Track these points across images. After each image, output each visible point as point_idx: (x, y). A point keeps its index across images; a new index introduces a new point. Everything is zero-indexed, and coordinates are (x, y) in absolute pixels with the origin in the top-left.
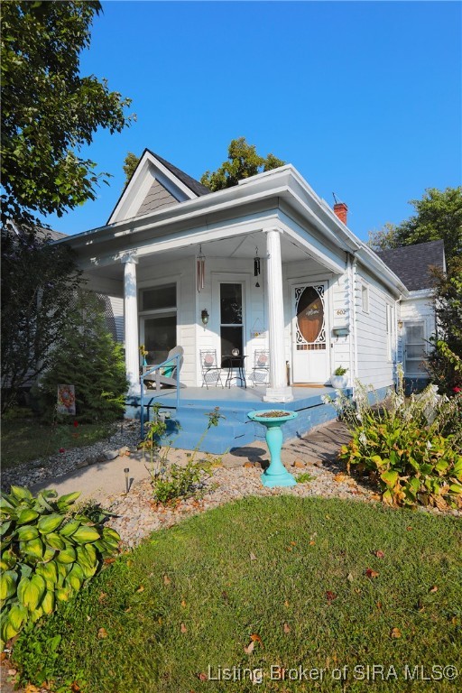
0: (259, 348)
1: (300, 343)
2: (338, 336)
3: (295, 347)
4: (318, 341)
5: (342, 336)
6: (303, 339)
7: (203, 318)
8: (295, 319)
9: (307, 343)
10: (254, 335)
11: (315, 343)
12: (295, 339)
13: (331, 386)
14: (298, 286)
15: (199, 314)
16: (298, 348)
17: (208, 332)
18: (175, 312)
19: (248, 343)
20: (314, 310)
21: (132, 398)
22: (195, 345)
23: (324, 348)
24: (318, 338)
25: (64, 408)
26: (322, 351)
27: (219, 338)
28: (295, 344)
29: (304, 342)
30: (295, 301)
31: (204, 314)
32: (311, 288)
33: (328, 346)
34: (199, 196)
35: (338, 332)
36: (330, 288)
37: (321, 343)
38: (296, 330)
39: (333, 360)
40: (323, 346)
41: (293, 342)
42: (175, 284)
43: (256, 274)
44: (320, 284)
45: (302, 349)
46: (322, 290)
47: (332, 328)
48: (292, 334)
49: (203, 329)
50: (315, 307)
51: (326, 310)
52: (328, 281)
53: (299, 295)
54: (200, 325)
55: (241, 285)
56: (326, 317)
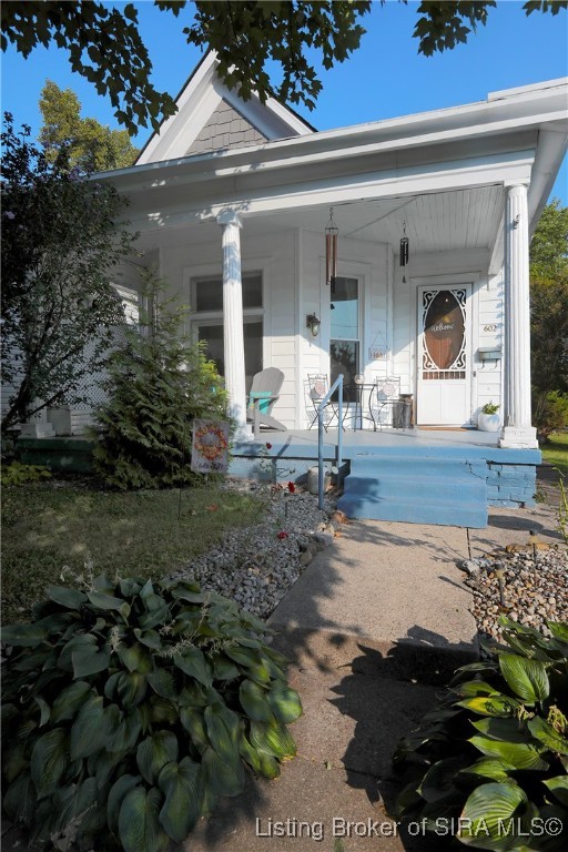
0: (381, 375)
1: (429, 370)
2: (484, 361)
3: (421, 375)
4: (454, 367)
5: (490, 360)
6: (433, 364)
7: (308, 325)
8: (422, 336)
9: (439, 370)
10: (376, 356)
11: (450, 370)
12: (420, 364)
13: (476, 429)
14: (429, 289)
15: (303, 320)
16: (426, 376)
17: (315, 349)
18: (261, 317)
19: (367, 367)
20: (445, 324)
21: (245, 445)
22: (297, 367)
23: (464, 377)
24: (455, 364)
25: (203, 460)
26: (460, 381)
27: (329, 358)
28: (421, 371)
29: (435, 368)
30: (422, 311)
31: (314, 320)
32: (448, 292)
33: (468, 375)
34: (315, 130)
35: (487, 356)
36: (476, 294)
37: (460, 370)
38: (422, 351)
39: (475, 392)
40: (463, 375)
41: (417, 368)
42: (261, 272)
43: (403, 264)
44: (460, 288)
45: (431, 378)
46: (463, 296)
47: (475, 350)
48: (416, 356)
49: (308, 343)
50: (447, 319)
51: (467, 324)
52: (473, 283)
53: (429, 301)
54: (305, 337)
55: (357, 281)
56: (467, 334)
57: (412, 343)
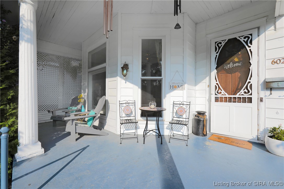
0: (178, 100)
1: (219, 96)
2: (271, 89)
3: (213, 99)
4: (241, 93)
5: (278, 89)
6: (223, 92)
7: (123, 70)
8: (214, 72)
9: (227, 96)
10: (173, 88)
11: (237, 96)
12: (213, 91)
14: (219, 40)
15: (120, 69)
16: (217, 100)
17: (129, 85)
18: (105, 67)
19: (168, 96)
20: (235, 63)
22: (116, 96)
23: (250, 102)
24: (242, 91)
26: (247, 105)
27: (140, 90)
28: (213, 96)
29: (224, 94)
30: (214, 55)
31: (125, 67)
32: (235, 39)
33: (255, 98)
35: (275, 85)
37: (246, 96)
38: (214, 83)
39: (262, 115)
40: (250, 100)
41: (210, 94)
42: (106, 43)
44: (246, 34)
45: (221, 101)
46: (249, 39)
47: (262, 80)
48: (209, 86)
49: (124, 81)
50: (236, 60)
51: (253, 61)
52: (258, 28)
53: (219, 48)
54: (121, 77)
55: (161, 40)
56: (253, 68)
57: (208, 78)
